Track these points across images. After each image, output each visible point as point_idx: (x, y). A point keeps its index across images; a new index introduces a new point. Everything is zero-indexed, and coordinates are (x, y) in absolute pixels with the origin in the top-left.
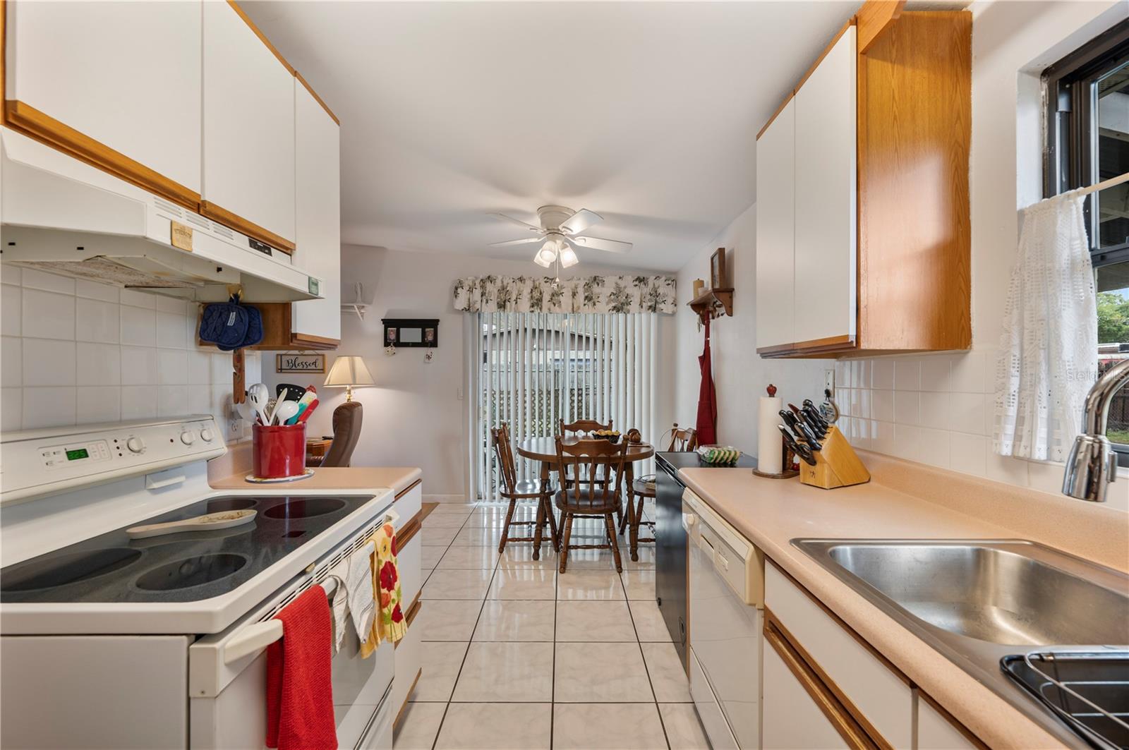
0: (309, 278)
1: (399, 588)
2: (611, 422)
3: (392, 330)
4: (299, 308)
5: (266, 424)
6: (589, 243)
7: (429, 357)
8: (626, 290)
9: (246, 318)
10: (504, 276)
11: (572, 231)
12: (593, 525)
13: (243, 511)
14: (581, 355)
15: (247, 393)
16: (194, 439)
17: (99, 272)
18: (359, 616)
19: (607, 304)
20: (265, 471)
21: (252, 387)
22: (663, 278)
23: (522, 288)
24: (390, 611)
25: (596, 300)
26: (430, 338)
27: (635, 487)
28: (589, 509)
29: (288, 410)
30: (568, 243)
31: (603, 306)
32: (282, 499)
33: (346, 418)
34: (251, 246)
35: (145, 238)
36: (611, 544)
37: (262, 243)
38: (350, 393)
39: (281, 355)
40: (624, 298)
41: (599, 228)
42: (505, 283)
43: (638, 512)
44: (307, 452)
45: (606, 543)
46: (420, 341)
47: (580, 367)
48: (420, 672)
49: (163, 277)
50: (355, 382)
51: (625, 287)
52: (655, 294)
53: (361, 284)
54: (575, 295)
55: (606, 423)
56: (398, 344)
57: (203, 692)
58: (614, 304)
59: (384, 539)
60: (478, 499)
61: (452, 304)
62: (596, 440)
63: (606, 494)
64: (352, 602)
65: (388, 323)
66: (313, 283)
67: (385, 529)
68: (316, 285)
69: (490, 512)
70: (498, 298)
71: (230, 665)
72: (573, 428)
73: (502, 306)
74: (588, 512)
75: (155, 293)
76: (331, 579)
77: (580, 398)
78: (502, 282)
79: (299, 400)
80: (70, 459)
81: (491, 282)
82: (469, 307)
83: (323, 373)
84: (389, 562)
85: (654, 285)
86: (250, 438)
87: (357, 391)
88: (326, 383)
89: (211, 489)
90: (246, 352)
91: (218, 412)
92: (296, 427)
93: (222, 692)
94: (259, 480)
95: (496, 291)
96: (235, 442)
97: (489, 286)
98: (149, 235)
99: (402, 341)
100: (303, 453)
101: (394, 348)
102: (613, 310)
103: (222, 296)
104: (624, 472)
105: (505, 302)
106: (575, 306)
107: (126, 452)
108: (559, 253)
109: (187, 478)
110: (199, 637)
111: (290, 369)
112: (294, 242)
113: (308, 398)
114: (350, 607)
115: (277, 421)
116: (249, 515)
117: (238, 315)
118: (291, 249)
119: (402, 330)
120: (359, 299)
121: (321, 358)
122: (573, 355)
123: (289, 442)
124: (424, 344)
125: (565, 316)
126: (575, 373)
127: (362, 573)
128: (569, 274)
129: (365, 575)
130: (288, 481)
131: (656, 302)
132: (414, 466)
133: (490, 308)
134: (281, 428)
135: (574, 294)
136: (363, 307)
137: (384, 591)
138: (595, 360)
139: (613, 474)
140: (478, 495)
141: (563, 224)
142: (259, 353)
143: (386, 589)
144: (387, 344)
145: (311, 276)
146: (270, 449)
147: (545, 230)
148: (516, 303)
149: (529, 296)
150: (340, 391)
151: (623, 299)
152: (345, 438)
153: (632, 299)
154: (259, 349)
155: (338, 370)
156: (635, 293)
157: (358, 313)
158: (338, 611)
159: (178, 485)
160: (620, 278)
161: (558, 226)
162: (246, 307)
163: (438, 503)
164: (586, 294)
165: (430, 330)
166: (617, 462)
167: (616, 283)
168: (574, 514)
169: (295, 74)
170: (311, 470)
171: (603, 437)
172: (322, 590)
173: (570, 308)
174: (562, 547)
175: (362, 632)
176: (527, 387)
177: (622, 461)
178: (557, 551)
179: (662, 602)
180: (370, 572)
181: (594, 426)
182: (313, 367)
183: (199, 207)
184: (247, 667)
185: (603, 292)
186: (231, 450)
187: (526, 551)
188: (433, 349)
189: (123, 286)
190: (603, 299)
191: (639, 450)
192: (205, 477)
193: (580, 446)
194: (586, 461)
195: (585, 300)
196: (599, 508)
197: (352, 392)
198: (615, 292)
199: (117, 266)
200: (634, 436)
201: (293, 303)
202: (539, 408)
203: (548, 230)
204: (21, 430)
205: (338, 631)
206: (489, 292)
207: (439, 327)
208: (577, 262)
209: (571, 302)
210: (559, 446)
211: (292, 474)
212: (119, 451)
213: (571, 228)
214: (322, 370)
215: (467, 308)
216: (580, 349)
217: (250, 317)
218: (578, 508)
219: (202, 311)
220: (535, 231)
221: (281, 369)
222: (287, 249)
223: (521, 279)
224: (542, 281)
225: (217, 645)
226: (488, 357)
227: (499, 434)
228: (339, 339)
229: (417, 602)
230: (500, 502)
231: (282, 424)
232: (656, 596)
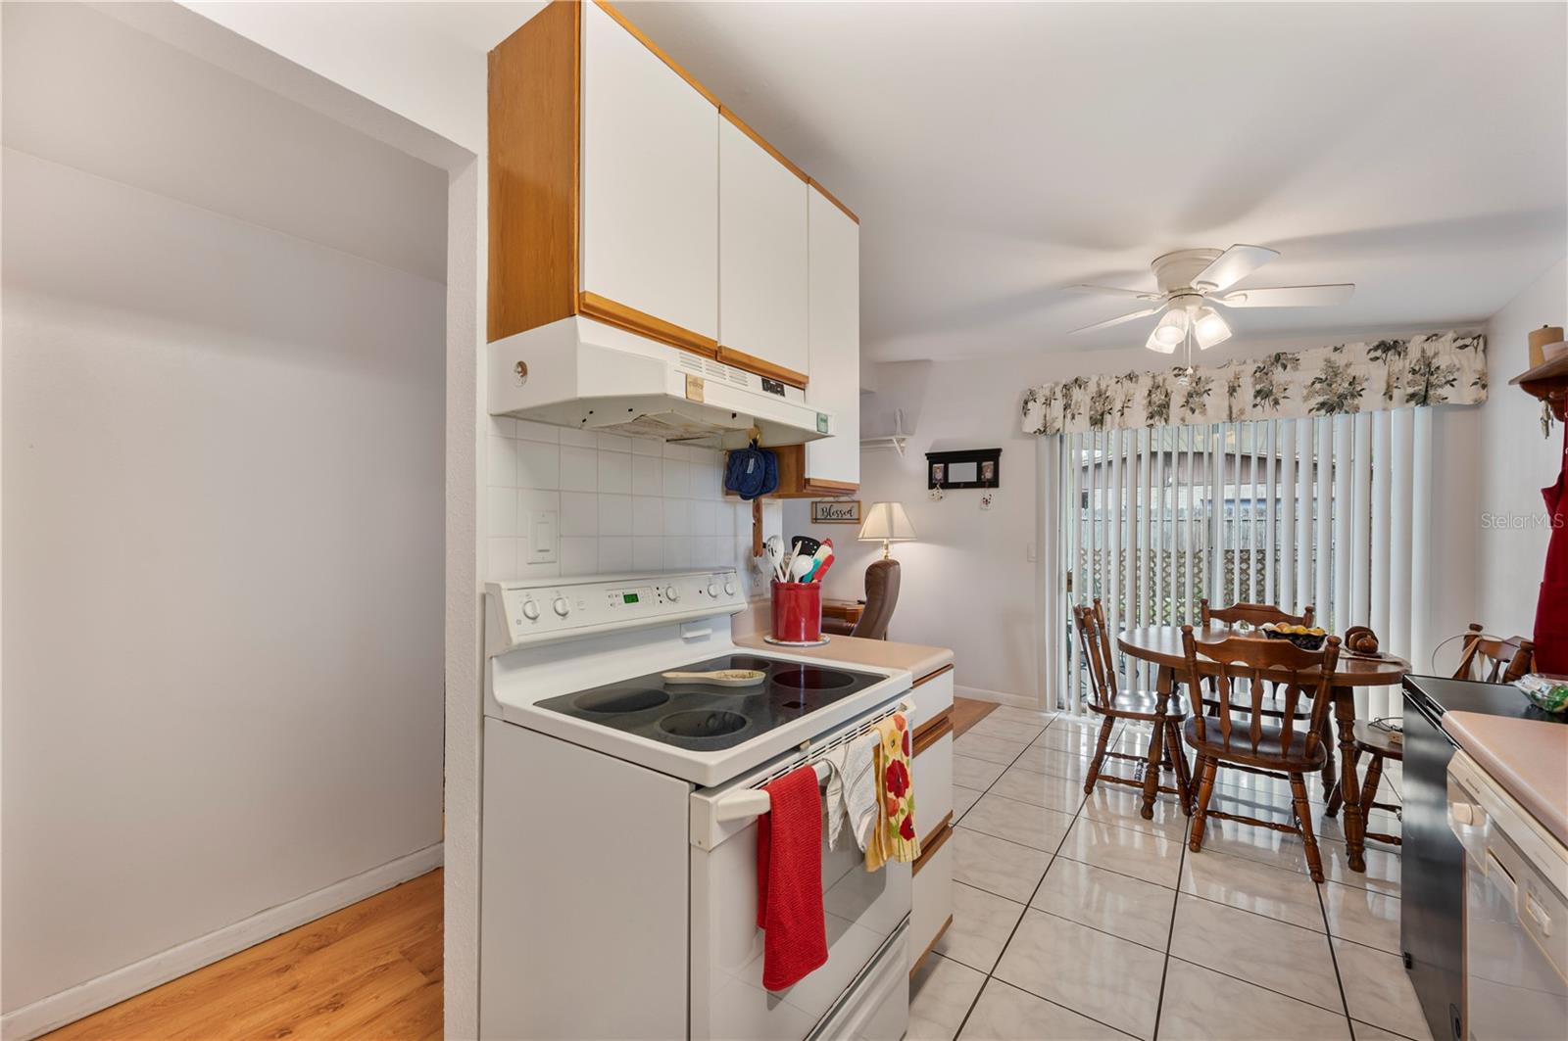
0: (818, 414)
1: (912, 797)
2: (1310, 611)
3: (939, 467)
4: (813, 449)
5: (783, 580)
6: (1256, 299)
7: (987, 502)
8: (1349, 371)
9: (763, 465)
10: (1101, 375)
11: (1217, 286)
12: (1272, 789)
13: (755, 672)
14: (1247, 492)
15: (764, 545)
16: (719, 592)
17: (646, 429)
18: (858, 818)
19: (1306, 399)
20: (781, 633)
21: (770, 539)
22: (1451, 335)
23: (1132, 391)
24: (898, 822)
25: (1279, 395)
26: (988, 475)
27: (1361, 734)
28: (1250, 757)
29: (803, 565)
30: (1211, 303)
31: (1297, 403)
32: (797, 665)
33: (880, 578)
34: (764, 389)
35: (666, 395)
36: (1301, 828)
37: (775, 382)
38: (887, 548)
39: (816, 503)
40: (1346, 385)
41: (1272, 270)
42: (1103, 387)
43: (1367, 783)
44: (823, 616)
45: (1293, 825)
46: (975, 480)
47: (1262, 513)
48: (950, 920)
49: (691, 429)
50: (893, 536)
51: (1348, 365)
52: (1427, 369)
53: (900, 411)
54: (1234, 390)
55: (1300, 613)
56: (946, 485)
57: (700, 843)
58: (1321, 399)
59: (892, 731)
60: (1059, 707)
61: (1019, 424)
62: (1269, 641)
63: (1287, 736)
64: (850, 796)
65: (933, 458)
66: (822, 419)
67: (895, 720)
68: (825, 421)
69: (1077, 732)
70: (1091, 410)
71: (724, 824)
72: (1229, 616)
73: (1097, 421)
74: (1253, 763)
75: (689, 444)
76: (824, 763)
77: (1244, 566)
78: (1099, 385)
79: (813, 555)
80: (626, 602)
81: (1080, 387)
82: (1045, 427)
83: (859, 523)
84: (899, 761)
85: (1423, 351)
86: (769, 595)
87: (895, 545)
88: (861, 536)
89: (733, 645)
90: (764, 500)
91: (741, 565)
92: (810, 587)
93: (714, 848)
94: (775, 641)
95: (1088, 400)
96: (757, 599)
97: (1077, 394)
98: (669, 392)
99: (950, 481)
100: (818, 616)
101: (941, 490)
102: (1318, 410)
103: (742, 443)
104: (1332, 704)
105: (1102, 415)
106: (1234, 411)
107: (665, 599)
108: (1192, 326)
109: (714, 630)
110: (699, 787)
111: (825, 519)
112: (805, 374)
113: (823, 552)
114: (846, 801)
115: (792, 577)
116: (759, 676)
117: (756, 461)
118: (804, 384)
119: (951, 466)
120: (899, 429)
121: (856, 505)
122: (1229, 492)
123: (805, 603)
124: (980, 483)
125: (1215, 429)
126: (1252, 525)
127: (861, 766)
128: (1220, 355)
129: (866, 770)
130: (803, 646)
131: (1429, 385)
132: (946, 647)
133: (1078, 427)
134: (796, 585)
135: (1232, 390)
136: (904, 439)
137: (891, 795)
138: (1277, 501)
139: (1305, 703)
140: (1059, 703)
141: (1199, 278)
142: (780, 501)
143: (893, 793)
144: (932, 486)
145: (820, 411)
146: (786, 610)
147: (1167, 293)
148: (1122, 415)
149: (1145, 402)
150: (877, 545)
151: (1342, 387)
152: (879, 604)
153: (1365, 385)
154: (780, 497)
155: (874, 521)
156: (1375, 374)
157: (898, 448)
158: (832, 801)
159: (705, 638)
160: (1336, 349)
161: (1188, 283)
162: (763, 453)
163: (998, 705)
164: (1258, 387)
165: (988, 465)
166: (1315, 683)
167: (1328, 361)
168: (1220, 760)
169: (808, 180)
170: (827, 637)
171: (1286, 636)
172: (813, 774)
173: (1225, 415)
174: (1195, 809)
175: (860, 836)
176: (1142, 544)
177: (1325, 683)
178: (1189, 814)
179: (1416, 964)
180: (873, 768)
181: (1274, 614)
182: (848, 516)
183: (717, 353)
184: (738, 833)
185: (1296, 381)
186: (752, 606)
187: (1127, 803)
188: (992, 491)
189: (664, 440)
190: (1296, 392)
191: (1375, 668)
192: (729, 632)
193: (1230, 647)
194: (1242, 672)
195: (1255, 397)
196: (1271, 759)
197: (890, 547)
198: (1323, 377)
199: (655, 423)
200: (1363, 642)
201: (807, 444)
202: (1163, 579)
203: (1171, 292)
204: (597, 574)
205: (832, 826)
206: (1077, 402)
207: (1001, 459)
208: (1230, 335)
209: (1226, 404)
210: (1190, 645)
211: (808, 639)
212: (660, 598)
213: (1216, 282)
214: (858, 519)
215: (1042, 429)
216: (1244, 481)
217: (766, 463)
218: (1228, 751)
219: (727, 459)
220: (1146, 298)
221: (816, 519)
222: (800, 384)
223: (1130, 377)
224: (1169, 375)
225: (711, 800)
226: (1089, 499)
227: (1086, 615)
228: (858, 482)
229: (946, 827)
230: (1094, 718)
231: (797, 581)
232: (1402, 948)
